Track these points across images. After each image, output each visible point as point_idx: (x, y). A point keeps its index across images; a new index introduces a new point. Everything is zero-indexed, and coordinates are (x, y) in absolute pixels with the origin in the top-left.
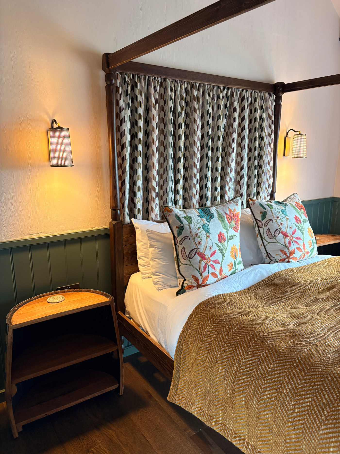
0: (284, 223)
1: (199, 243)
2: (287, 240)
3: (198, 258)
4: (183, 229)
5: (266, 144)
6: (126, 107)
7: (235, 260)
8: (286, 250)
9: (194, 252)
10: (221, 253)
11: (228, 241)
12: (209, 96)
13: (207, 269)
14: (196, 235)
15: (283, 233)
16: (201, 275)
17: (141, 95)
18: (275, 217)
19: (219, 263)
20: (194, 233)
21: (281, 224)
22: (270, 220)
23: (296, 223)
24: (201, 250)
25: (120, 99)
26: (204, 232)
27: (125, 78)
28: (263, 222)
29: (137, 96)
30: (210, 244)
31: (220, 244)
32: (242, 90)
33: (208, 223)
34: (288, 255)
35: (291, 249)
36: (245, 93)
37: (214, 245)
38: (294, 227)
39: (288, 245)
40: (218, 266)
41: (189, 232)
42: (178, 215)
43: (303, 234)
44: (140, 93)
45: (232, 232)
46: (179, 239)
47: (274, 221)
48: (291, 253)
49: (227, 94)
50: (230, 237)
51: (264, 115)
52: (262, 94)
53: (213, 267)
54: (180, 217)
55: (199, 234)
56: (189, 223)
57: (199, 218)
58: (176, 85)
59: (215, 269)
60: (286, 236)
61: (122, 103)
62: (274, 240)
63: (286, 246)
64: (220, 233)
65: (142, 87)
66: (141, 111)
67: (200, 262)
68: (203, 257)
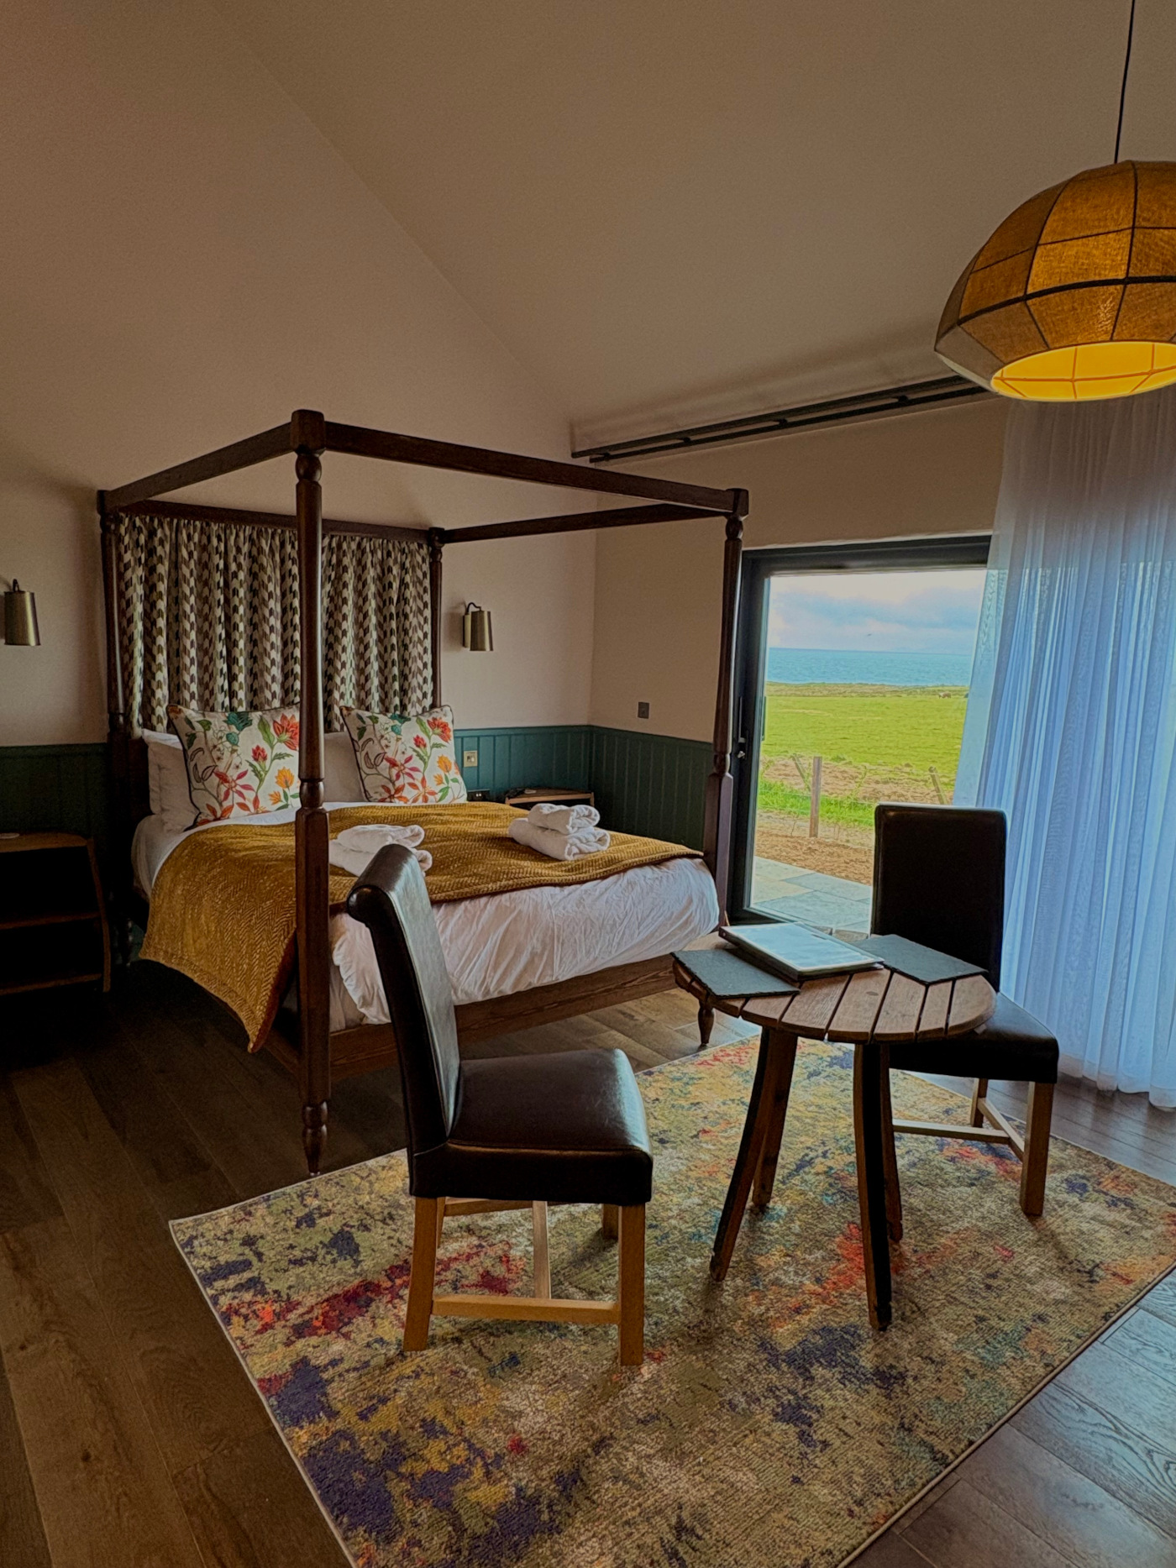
0: (393, 744)
1: (219, 759)
2: (395, 771)
3: (215, 780)
4: (195, 738)
5: (413, 625)
6: (135, 564)
7: (286, 790)
8: (390, 786)
9: (210, 771)
10: (256, 775)
11: (272, 761)
12: (293, 547)
13: (230, 797)
14: (215, 747)
15: (388, 760)
16: (221, 804)
17: (163, 547)
18: (378, 735)
19: (252, 789)
20: (210, 744)
21: (387, 746)
22: (370, 740)
23: (415, 747)
24: (221, 767)
25: (126, 552)
26: (228, 744)
27: (134, 522)
28: (361, 743)
29: (155, 548)
30: (236, 761)
31: (255, 763)
32: (362, 539)
33: (237, 732)
34: (393, 792)
35: (398, 784)
36: (366, 544)
37: (244, 763)
38: (410, 753)
39: (394, 778)
40: (250, 795)
41: (203, 742)
42: (189, 717)
43: (425, 763)
44: (162, 542)
45: (281, 748)
46: (190, 753)
47: (376, 742)
48: (398, 790)
49: (330, 544)
50: (276, 755)
51: (408, 579)
52: (404, 545)
53: (241, 794)
54: (192, 720)
55: (220, 746)
56: (205, 730)
57: (225, 725)
58: (228, 532)
59: (244, 798)
60: (393, 764)
61: (128, 557)
62: (374, 771)
63: (390, 780)
64: (258, 748)
65: (165, 535)
66: (163, 569)
67: (218, 786)
68: (223, 778)
